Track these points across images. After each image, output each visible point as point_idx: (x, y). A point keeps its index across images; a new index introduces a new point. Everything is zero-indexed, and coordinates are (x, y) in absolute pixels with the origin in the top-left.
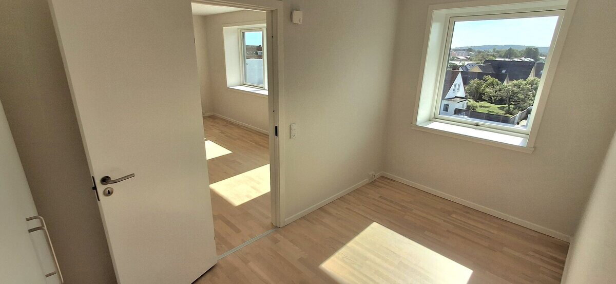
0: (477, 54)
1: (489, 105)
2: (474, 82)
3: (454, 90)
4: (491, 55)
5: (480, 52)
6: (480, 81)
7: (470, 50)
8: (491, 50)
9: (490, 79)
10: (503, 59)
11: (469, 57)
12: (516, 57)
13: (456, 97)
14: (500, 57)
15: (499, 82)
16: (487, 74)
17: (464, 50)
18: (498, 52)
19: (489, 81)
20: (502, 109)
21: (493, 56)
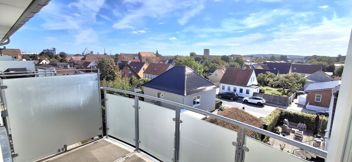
0: (256, 58)
2: (261, 76)
3: (251, 80)
4: (263, 59)
5: (257, 58)
6: (264, 75)
7: (252, 56)
8: (262, 57)
9: (270, 73)
10: (269, 62)
11: (252, 60)
12: (276, 60)
13: (253, 85)
14: (268, 60)
15: (275, 75)
16: (268, 71)
17: (249, 56)
18: (266, 58)
19: (269, 75)
20: (280, 91)
21: (265, 60)
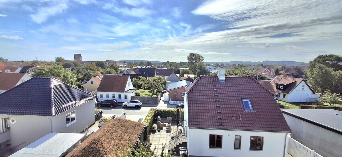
0: (128, 64)
1: (144, 90)
2: (135, 80)
3: (128, 86)
4: (135, 65)
5: (129, 63)
6: (137, 79)
7: (124, 62)
9: (142, 78)
10: (140, 67)
11: (125, 65)
13: (130, 90)
14: (138, 65)
15: (146, 79)
16: (140, 75)
17: (122, 62)
18: (137, 63)
20: (150, 92)
